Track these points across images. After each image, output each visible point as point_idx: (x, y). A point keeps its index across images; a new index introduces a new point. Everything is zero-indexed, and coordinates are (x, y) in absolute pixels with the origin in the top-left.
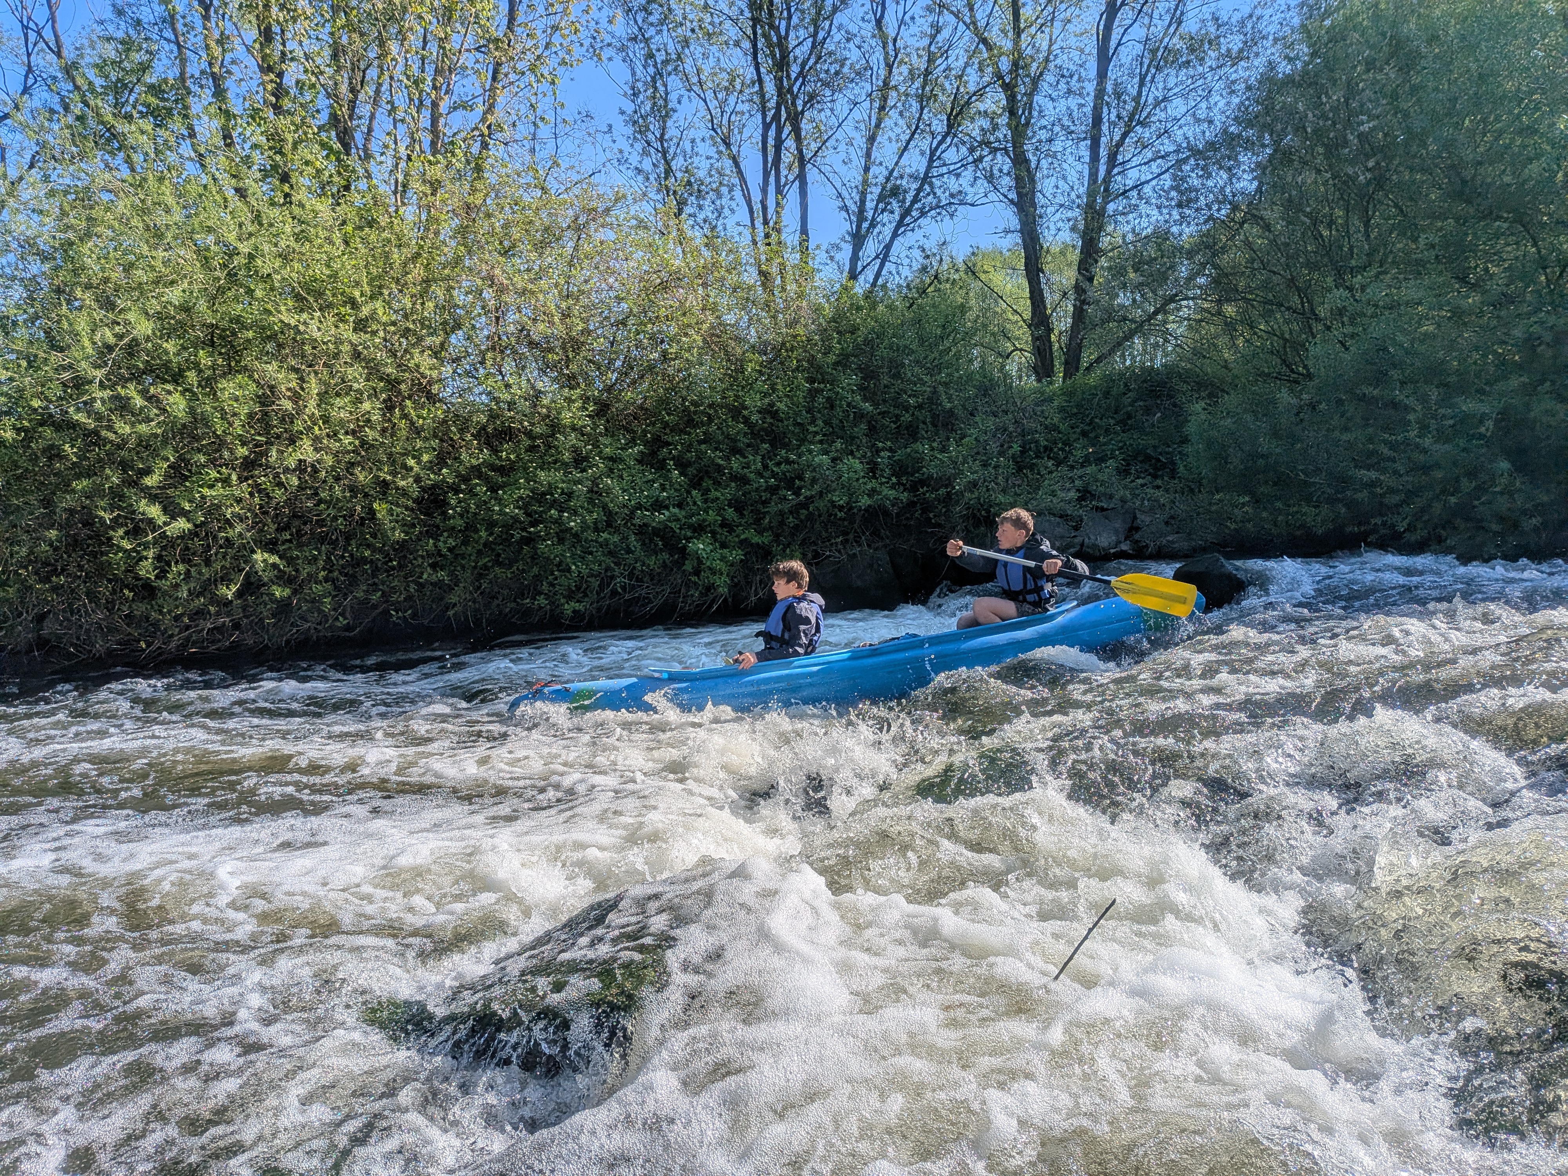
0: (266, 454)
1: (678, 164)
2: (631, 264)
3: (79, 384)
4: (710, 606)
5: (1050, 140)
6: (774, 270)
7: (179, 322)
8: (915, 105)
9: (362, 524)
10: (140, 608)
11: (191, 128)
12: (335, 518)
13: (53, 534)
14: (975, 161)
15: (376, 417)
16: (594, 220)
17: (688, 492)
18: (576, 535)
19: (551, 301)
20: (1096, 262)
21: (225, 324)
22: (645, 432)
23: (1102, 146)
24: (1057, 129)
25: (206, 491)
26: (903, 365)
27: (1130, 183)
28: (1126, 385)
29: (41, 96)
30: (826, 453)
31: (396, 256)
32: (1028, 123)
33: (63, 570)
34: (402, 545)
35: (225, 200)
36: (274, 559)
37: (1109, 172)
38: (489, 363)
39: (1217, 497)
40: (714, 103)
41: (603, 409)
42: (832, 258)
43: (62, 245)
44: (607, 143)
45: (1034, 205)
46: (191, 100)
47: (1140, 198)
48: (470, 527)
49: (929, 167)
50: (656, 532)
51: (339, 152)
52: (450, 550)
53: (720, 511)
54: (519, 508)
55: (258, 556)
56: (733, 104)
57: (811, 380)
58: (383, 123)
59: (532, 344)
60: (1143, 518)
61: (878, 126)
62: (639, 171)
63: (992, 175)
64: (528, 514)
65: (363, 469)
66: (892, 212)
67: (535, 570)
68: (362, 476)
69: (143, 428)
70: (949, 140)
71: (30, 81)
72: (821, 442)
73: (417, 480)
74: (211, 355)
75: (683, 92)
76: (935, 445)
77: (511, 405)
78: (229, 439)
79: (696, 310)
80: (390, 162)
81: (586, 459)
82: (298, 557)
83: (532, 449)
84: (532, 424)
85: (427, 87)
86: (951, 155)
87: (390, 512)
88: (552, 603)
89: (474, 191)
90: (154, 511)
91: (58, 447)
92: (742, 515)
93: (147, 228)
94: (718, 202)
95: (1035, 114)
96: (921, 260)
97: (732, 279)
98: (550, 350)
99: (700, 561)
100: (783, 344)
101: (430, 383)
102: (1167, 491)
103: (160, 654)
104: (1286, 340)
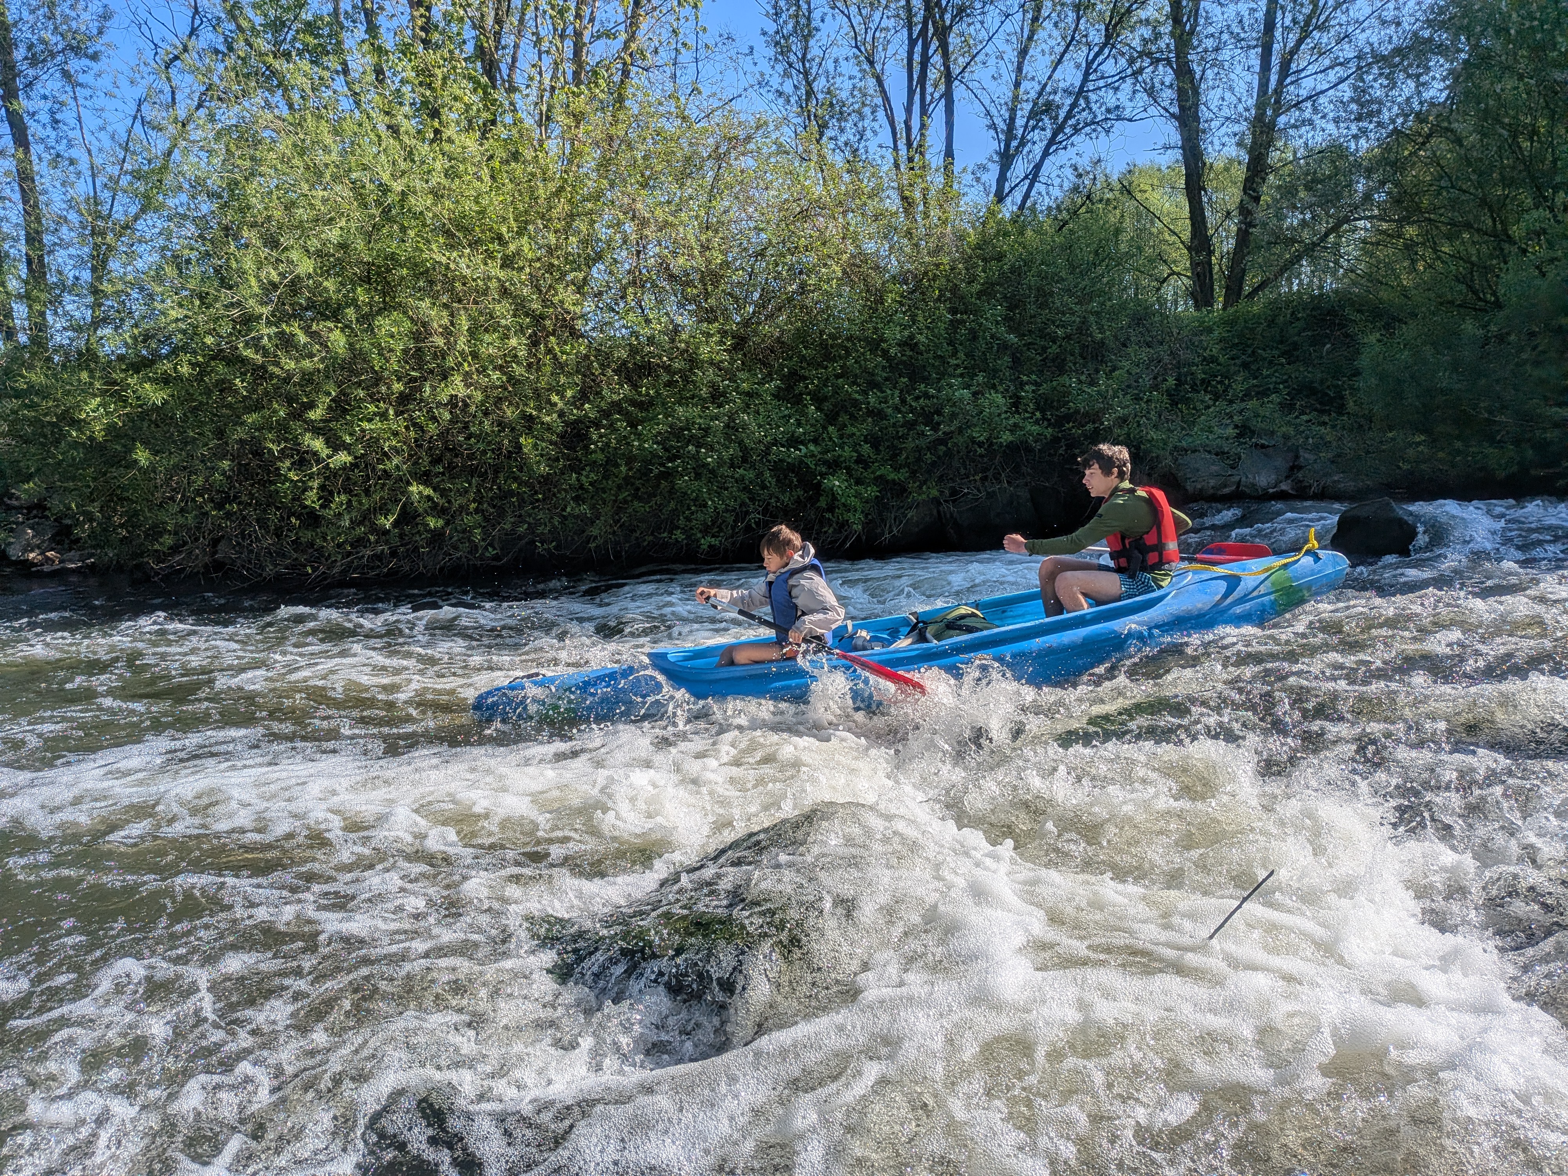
0: (420, 389)
1: (820, 85)
2: (772, 193)
3: (248, 320)
4: (844, 542)
5: (1217, 49)
6: (917, 195)
7: (338, 259)
8: (1071, 16)
9: (509, 457)
10: (307, 535)
11: (345, 64)
12: (484, 452)
13: (226, 464)
14: (1134, 74)
15: (522, 353)
16: (734, 148)
17: (825, 428)
18: (712, 471)
19: (690, 233)
20: (1264, 180)
21: (380, 261)
22: (782, 367)
23: (1274, 53)
24: (1225, 37)
25: (366, 425)
26: (1051, 294)
27: (1304, 93)
28: (1293, 313)
29: (208, 37)
30: (967, 387)
31: (541, 191)
32: (1192, 32)
33: (235, 497)
34: (546, 480)
35: (379, 137)
36: (428, 491)
37: (1281, 82)
38: (630, 298)
39: (1390, 435)
40: (857, 20)
41: (740, 342)
42: (978, 180)
43: (229, 185)
44: (749, 67)
45: (1197, 119)
46: (344, 35)
47: (1315, 110)
48: (611, 461)
49: (1086, 79)
50: (791, 468)
51: (486, 86)
52: (591, 484)
53: (855, 446)
54: (658, 443)
55: (414, 489)
56: (877, 20)
57: (953, 311)
58: (527, 54)
59: (672, 277)
60: (1306, 456)
61: (1030, 38)
62: (780, 94)
63: (1153, 87)
64: (666, 450)
65: (510, 404)
66: (1043, 129)
67: (672, 505)
68: (510, 413)
69: (307, 364)
70: (1106, 51)
71: (197, 22)
72: (962, 375)
73: (561, 414)
74: (368, 291)
75: (827, 9)
76: (1083, 378)
77: (651, 340)
78: (386, 374)
79: (837, 240)
80: (534, 92)
81: (723, 394)
82: (450, 490)
83: (669, 384)
84: (670, 359)
85: (570, 16)
86: (1109, 68)
87: (535, 446)
88: (688, 537)
89: (616, 121)
90: (318, 444)
91: (230, 382)
92: (878, 452)
93: (307, 168)
94: (860, 125)
95: (1202, 21)
96: (1073, 178)
97: (872, 206)
98: (689, 283)
99: (834, 498)
100: (926, 273)
101: (573, 319)
102: (1334, 427)
103: (325, 579)
104: (1473, 264)
